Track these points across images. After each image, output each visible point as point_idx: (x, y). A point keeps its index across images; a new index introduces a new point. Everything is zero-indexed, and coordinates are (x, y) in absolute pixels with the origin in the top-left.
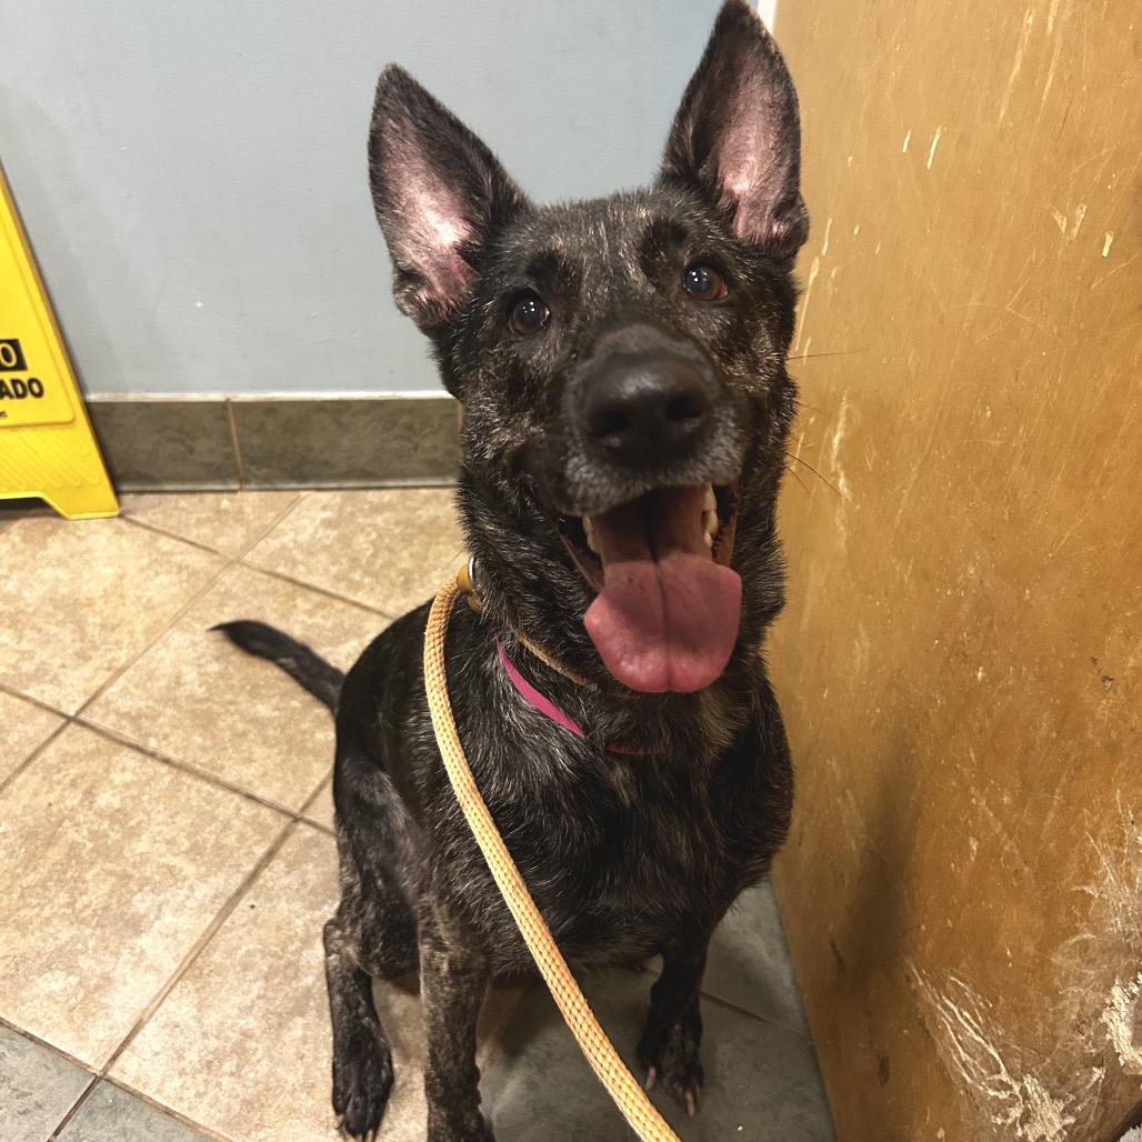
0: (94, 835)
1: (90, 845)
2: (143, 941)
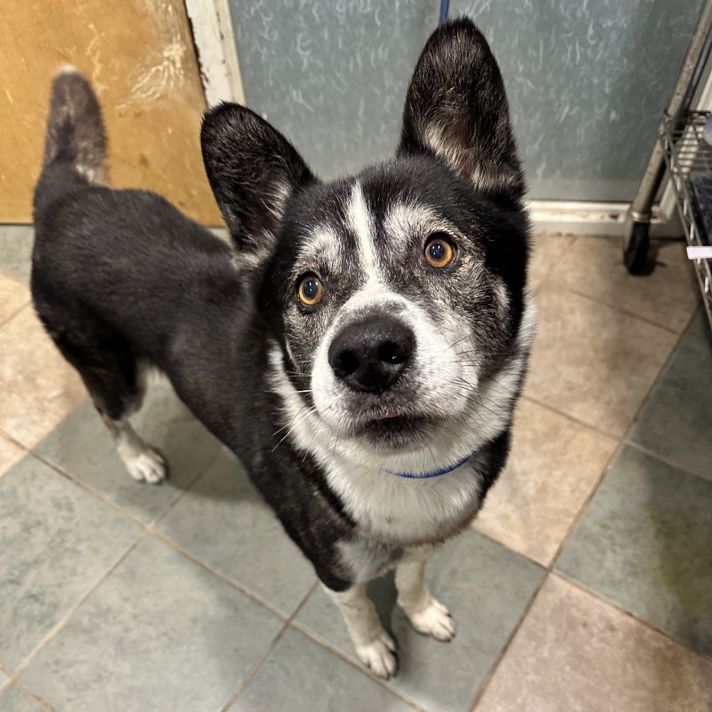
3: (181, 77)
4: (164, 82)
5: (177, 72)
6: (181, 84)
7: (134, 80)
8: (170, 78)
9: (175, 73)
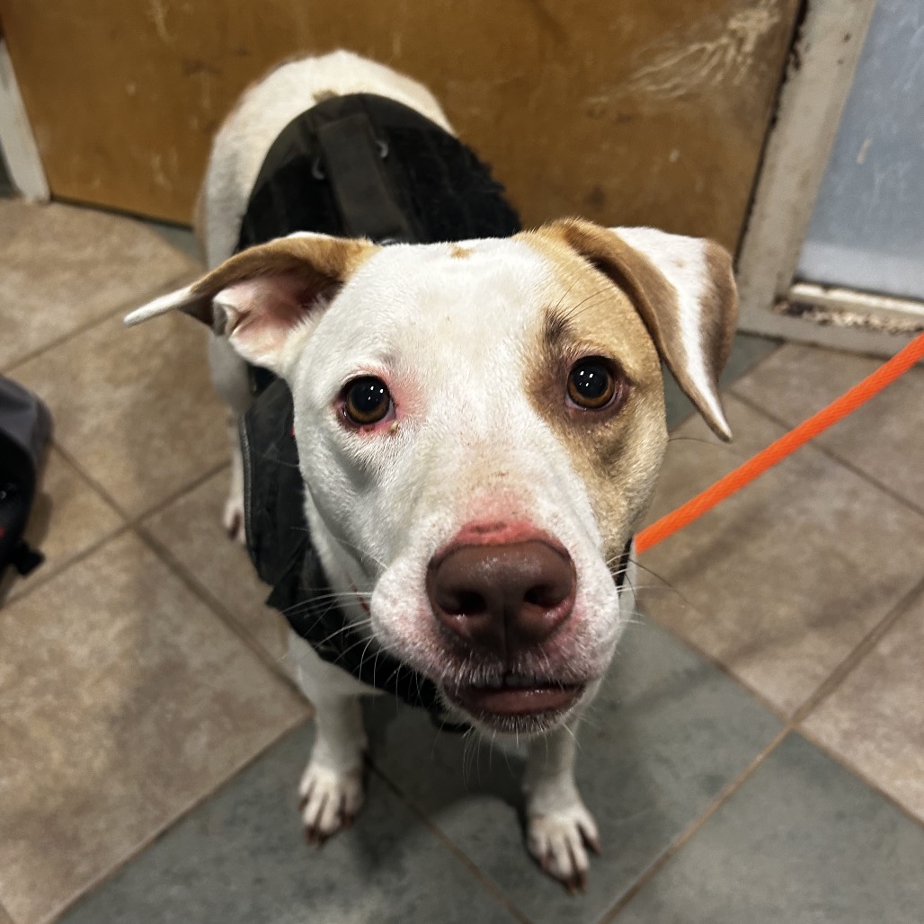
0: (38, 692)
1: (49, 697)
2: (195, 662)
3: (743, 70)
4: (704, 72)
5: (740, 59)
6: (737, 81)
7: (648, 58)
8: (720, 65)
9: (734, 60)
